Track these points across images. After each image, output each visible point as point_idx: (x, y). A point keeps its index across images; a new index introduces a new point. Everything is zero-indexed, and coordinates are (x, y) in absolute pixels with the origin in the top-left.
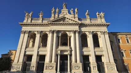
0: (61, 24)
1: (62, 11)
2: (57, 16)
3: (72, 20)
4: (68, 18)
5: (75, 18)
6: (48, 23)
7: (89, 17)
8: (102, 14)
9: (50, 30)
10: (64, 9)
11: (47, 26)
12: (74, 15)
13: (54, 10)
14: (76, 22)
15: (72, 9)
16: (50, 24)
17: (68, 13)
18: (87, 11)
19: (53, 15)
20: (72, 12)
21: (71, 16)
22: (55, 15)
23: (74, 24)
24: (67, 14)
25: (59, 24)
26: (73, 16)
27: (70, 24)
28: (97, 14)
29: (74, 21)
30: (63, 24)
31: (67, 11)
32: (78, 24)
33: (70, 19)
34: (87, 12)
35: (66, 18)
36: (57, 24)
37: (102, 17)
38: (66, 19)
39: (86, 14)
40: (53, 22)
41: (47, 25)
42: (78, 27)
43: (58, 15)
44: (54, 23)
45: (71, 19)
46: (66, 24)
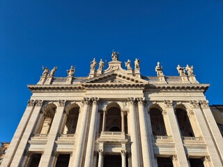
0: (108, 86)
1: (110, 65)
2: (99, 72)
3: (128, 79)
4: (120, 76)
5: (134, 75)
6: (83, 85)
7: (162, 74)
8: (189, 69)
9: (85, 98)
10: (113, 62)
11: (80, 90)
12: (133, 71)
13: (94, 63)
14: (137, 81)
15: (129, 61)
16: (86, 86)
17: (120, 68)
18: (158, 63)
19: (92, 72)
20: (129, 66)
21: (128, 72)
22: (96, 71)
23: (133, 85)
24: (118, 69)
25: (103, 86)
26: (131, 72)
27: (125, 86)
28: (178, 68)
29: (133, 80)
30: (112, 86)
31: (120, 65)
32: (142, 85)
33: (124, 77)
34: (158, 66)
35: (116, 75)
36: (99, 86)
37: (189, 74)
38: (117, 77)
39: (157, 68)
40: (92, 82)
41: (80, 88)
42: (141, 92)
43: (102, 72)
44: (93, 84)
45: (127, 76)
46: (116, 86)
